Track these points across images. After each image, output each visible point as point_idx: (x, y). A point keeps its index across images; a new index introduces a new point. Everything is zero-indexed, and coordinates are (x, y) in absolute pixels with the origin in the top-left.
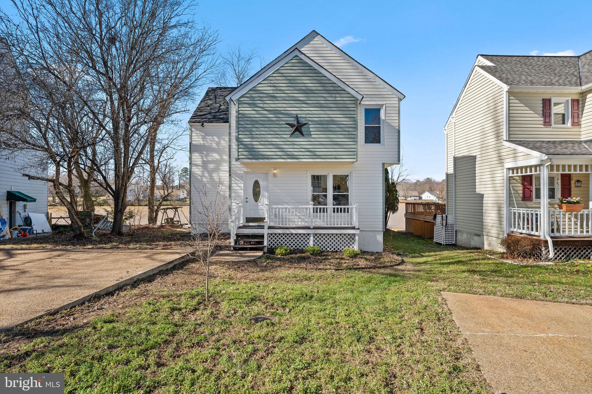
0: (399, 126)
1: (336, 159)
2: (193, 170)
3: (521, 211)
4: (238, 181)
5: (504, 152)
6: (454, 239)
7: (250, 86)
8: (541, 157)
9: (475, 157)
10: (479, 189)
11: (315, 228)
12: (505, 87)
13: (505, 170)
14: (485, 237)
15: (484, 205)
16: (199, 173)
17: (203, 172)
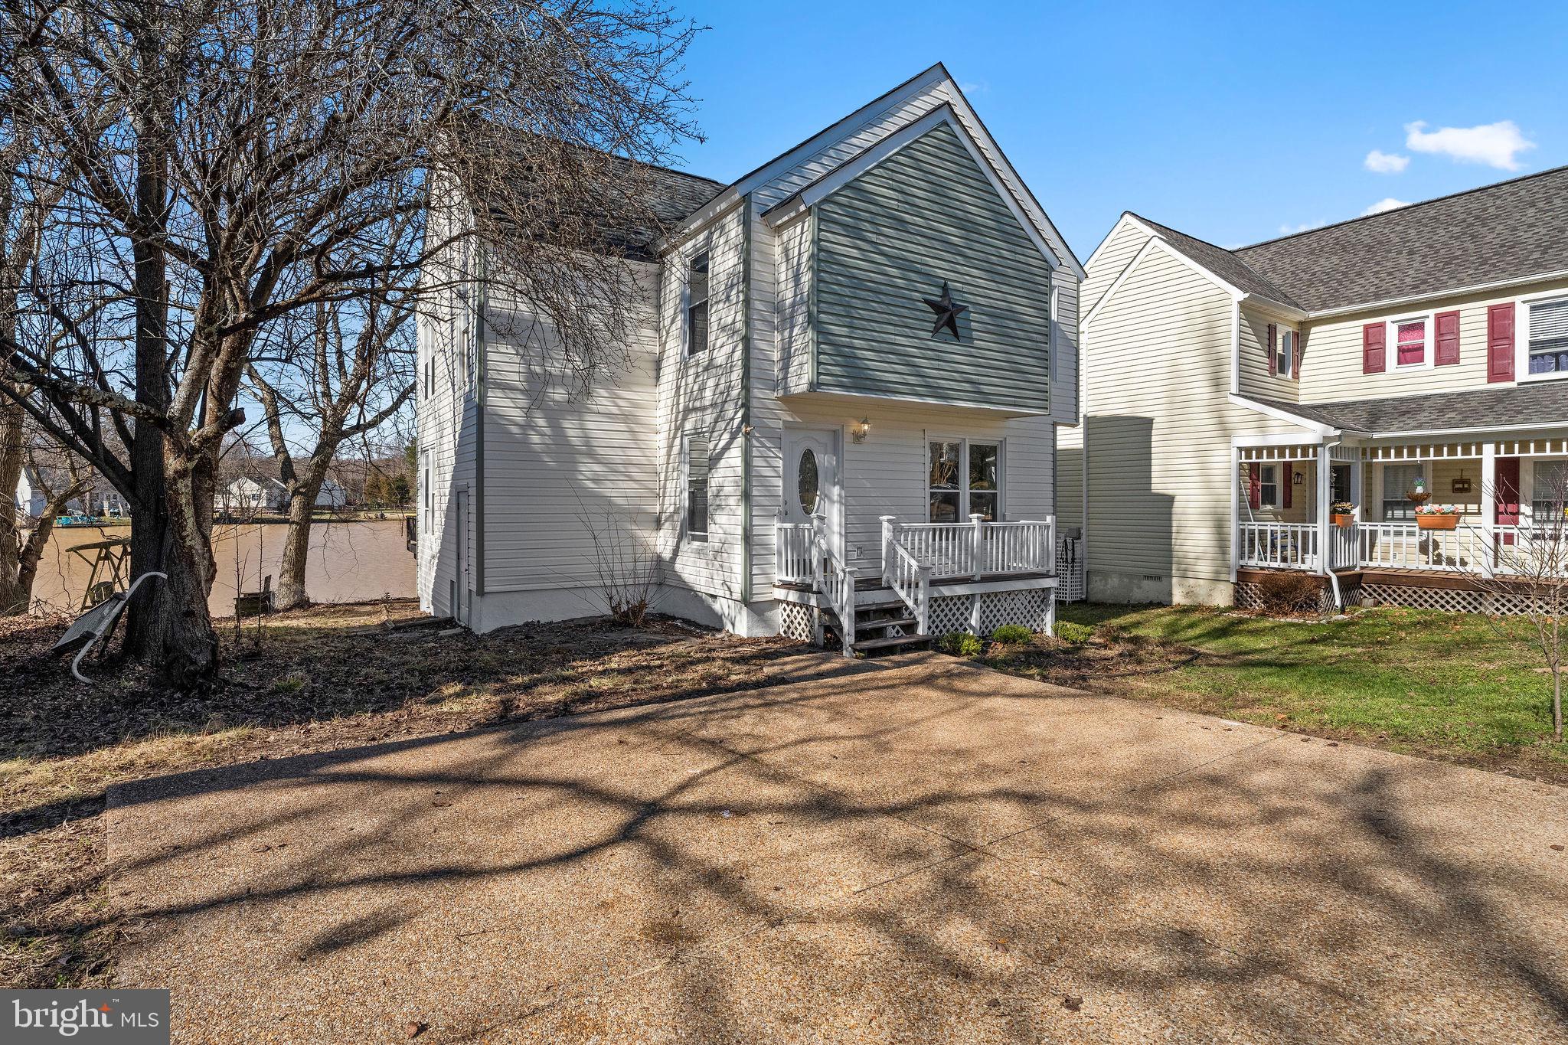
1: (1015, 405)
2: (491, 401)
3: (1269, 529)
4: (769, 449)
5: (1233, 417)
6: (1085, 590)
7: (848, 176)
8: (1324, 432)
9: (1149, 422)
10: (1159, 484)
11: (985, 579)
12: (1238, 295)
13: (1234, 451)
14: (1174, 580)
15: (1174, 517)
16: (517, 414)
17: (528, 412)
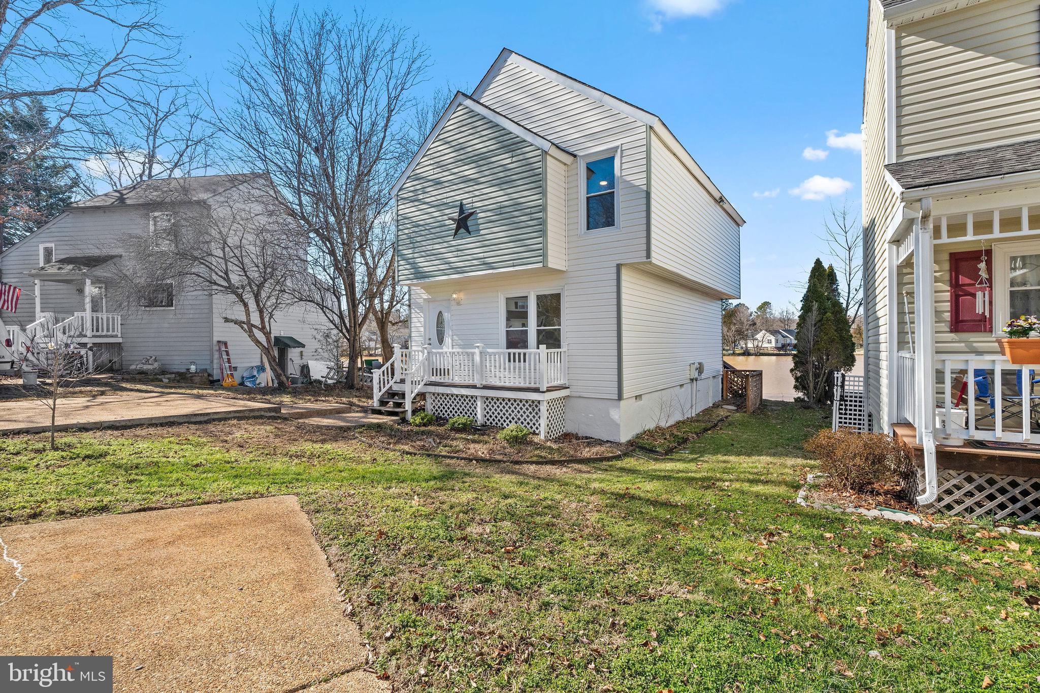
0: (648, 184)
4: (418, 313)
11: (485, 387)
